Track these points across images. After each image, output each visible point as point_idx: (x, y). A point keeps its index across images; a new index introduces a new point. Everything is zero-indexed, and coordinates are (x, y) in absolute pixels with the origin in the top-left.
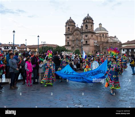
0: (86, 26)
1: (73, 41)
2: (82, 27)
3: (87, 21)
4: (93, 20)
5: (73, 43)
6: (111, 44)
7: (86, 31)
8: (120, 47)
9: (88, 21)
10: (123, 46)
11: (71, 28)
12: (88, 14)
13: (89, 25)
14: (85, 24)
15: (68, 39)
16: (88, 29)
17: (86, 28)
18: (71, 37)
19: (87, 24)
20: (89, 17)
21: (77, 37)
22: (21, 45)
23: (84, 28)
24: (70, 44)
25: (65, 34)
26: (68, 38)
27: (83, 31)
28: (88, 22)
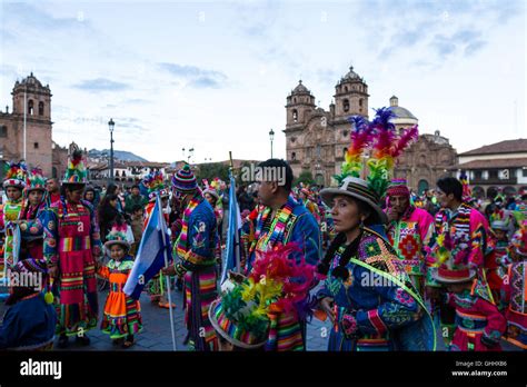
0: (346, 103)
1: (308, 148)
2: (332, 106)
3: (346, 88)
4: (365, 86)
5: (308, 156)
6: (423, 156)
7: (345, 118)
8: (452, 164)
9: (352, 87)
10: (462, 161)
11: (301, 110)
12: (351, 68)
13: (354, 101)
14: (342, 98)
15: (293, 145)
16: (351, 111)
17: (346, 111)
18: (301, 138)
19: (347, 97)
20: (352, 76)
21: (319, 137)
22: (177, 163)
23: (339, 109)
24: (298, 158)
25: (285, 128)
26: (293, 140)
27: (337, 119)
28: (352, 92)
